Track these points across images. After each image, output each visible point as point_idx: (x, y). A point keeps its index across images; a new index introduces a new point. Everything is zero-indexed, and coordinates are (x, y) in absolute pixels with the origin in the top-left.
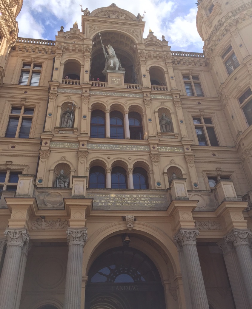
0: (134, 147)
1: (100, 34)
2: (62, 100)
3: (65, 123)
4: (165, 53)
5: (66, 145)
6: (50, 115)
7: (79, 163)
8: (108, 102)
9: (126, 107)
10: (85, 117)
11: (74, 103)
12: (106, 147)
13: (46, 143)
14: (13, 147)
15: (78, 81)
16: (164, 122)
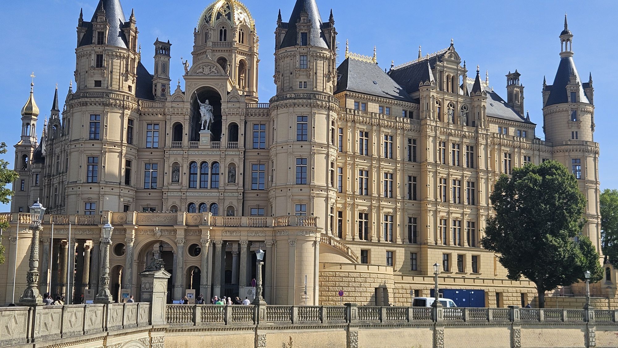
0: (211, 194)
1: (196, 92)
2: (172, 160)
3: (174, 178)
4: (241, 109)
5: (175, 194)
6: (166, 173)
7: (182, 206)
8: (199, 160)
9: (210, 163)
10: (185, 174)
11: (179, 163)
12: (196, 194)
13: (165, 194)
14: (149, 194)
15: (181, 142)
16: (231, 174)
